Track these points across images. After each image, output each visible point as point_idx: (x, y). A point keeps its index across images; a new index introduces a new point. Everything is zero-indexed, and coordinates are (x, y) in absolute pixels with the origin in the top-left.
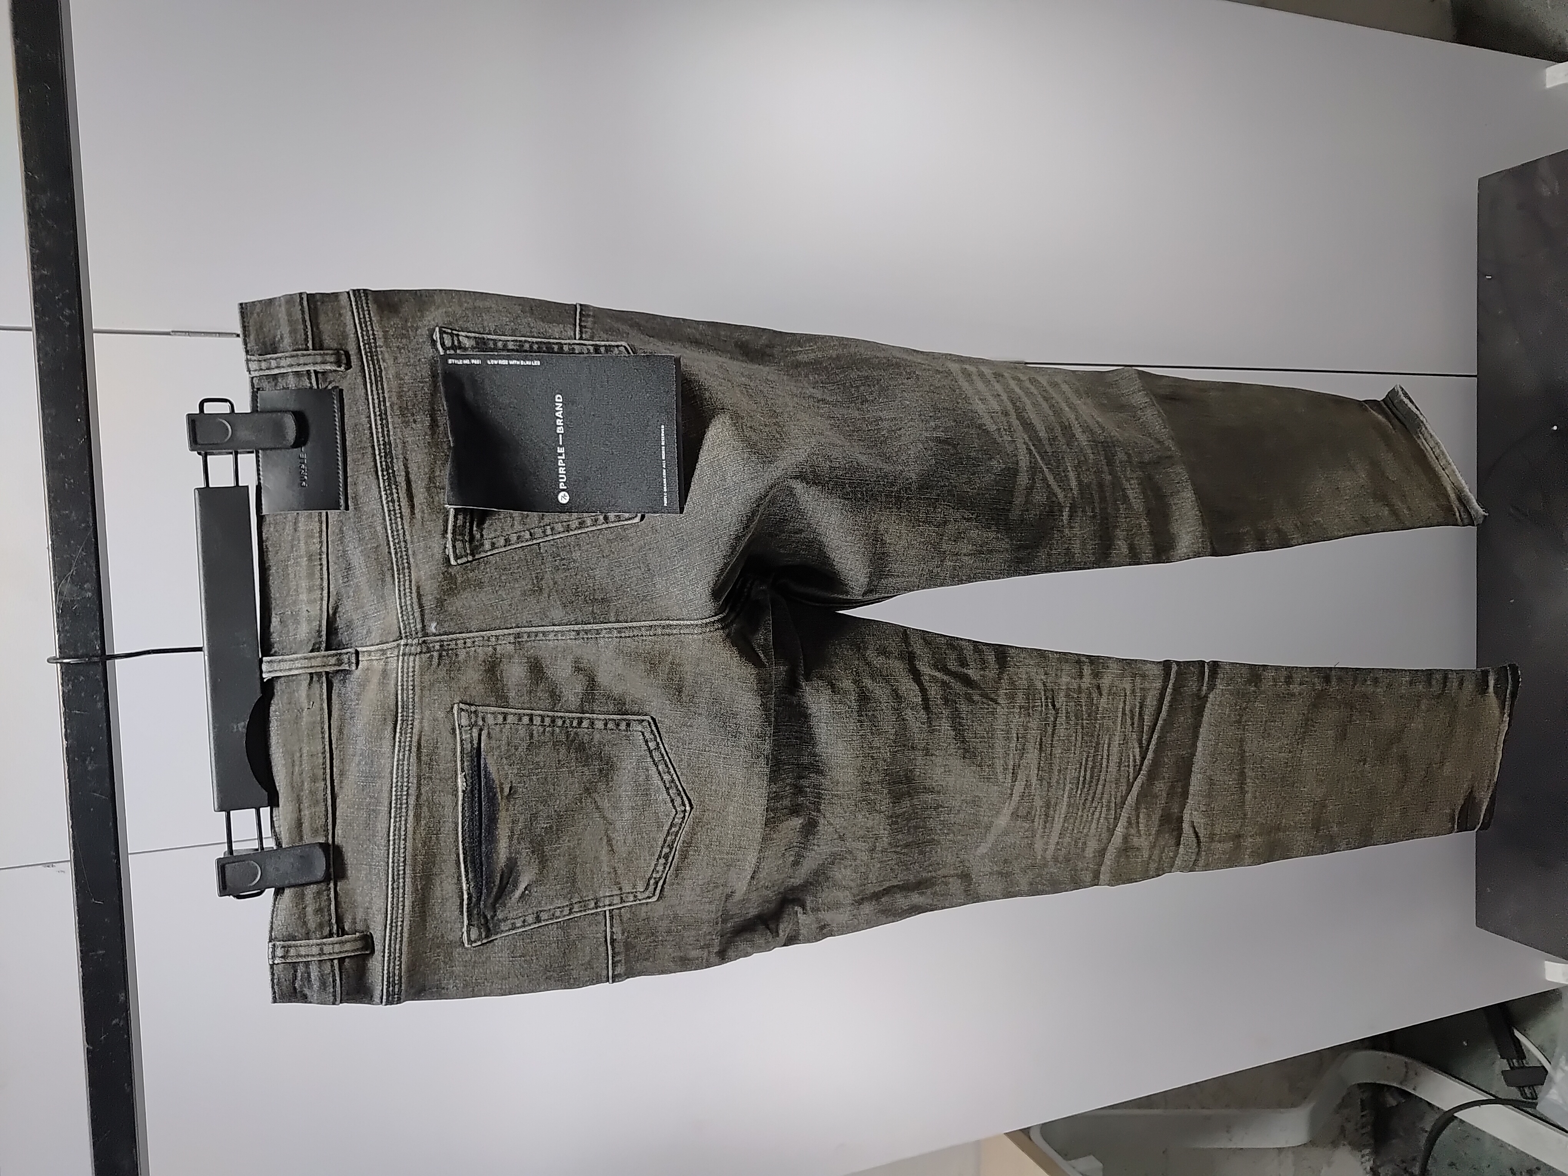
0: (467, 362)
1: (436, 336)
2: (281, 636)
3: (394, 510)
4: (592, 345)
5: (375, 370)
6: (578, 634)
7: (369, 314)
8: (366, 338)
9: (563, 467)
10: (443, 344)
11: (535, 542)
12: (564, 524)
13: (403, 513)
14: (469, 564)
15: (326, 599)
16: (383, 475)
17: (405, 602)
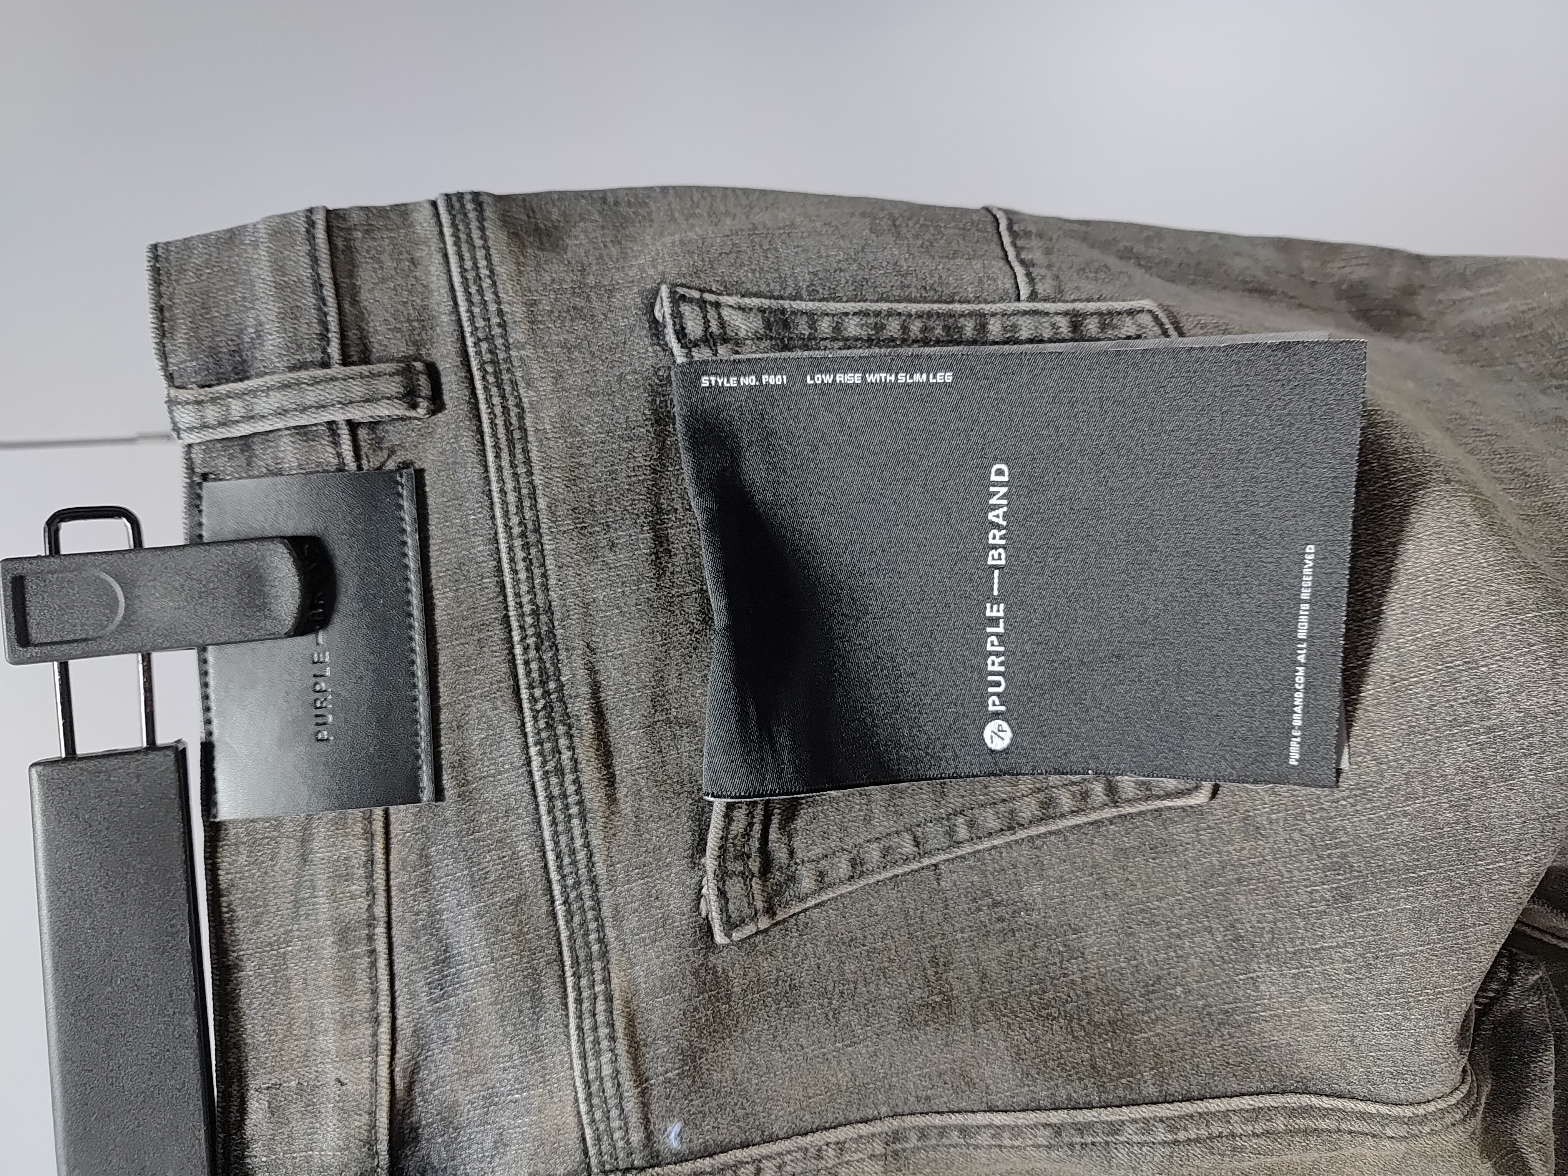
0: (750, 381)
1: (663, 310)
2: (272, 1151)
3: (565, 796)
4: (1066, 314)
5: (505, 409)
6: (1058, 1133)
7: (488, 257)
8: (480, 323)
9: (998, 654)
10: (681, 334)
11: (926, 862)
12: (1002, 808)
13: (588, 805)
14: (760, 937)
15: (385, 1049)
16: (533, 700)
17: (599, 1069)
